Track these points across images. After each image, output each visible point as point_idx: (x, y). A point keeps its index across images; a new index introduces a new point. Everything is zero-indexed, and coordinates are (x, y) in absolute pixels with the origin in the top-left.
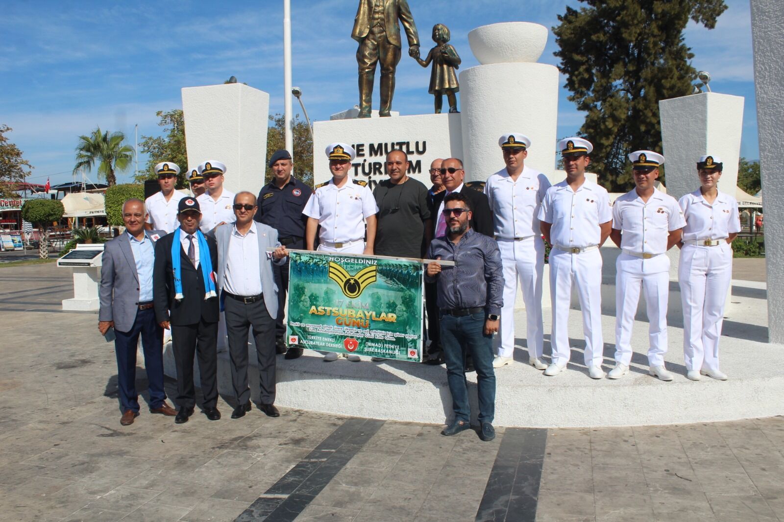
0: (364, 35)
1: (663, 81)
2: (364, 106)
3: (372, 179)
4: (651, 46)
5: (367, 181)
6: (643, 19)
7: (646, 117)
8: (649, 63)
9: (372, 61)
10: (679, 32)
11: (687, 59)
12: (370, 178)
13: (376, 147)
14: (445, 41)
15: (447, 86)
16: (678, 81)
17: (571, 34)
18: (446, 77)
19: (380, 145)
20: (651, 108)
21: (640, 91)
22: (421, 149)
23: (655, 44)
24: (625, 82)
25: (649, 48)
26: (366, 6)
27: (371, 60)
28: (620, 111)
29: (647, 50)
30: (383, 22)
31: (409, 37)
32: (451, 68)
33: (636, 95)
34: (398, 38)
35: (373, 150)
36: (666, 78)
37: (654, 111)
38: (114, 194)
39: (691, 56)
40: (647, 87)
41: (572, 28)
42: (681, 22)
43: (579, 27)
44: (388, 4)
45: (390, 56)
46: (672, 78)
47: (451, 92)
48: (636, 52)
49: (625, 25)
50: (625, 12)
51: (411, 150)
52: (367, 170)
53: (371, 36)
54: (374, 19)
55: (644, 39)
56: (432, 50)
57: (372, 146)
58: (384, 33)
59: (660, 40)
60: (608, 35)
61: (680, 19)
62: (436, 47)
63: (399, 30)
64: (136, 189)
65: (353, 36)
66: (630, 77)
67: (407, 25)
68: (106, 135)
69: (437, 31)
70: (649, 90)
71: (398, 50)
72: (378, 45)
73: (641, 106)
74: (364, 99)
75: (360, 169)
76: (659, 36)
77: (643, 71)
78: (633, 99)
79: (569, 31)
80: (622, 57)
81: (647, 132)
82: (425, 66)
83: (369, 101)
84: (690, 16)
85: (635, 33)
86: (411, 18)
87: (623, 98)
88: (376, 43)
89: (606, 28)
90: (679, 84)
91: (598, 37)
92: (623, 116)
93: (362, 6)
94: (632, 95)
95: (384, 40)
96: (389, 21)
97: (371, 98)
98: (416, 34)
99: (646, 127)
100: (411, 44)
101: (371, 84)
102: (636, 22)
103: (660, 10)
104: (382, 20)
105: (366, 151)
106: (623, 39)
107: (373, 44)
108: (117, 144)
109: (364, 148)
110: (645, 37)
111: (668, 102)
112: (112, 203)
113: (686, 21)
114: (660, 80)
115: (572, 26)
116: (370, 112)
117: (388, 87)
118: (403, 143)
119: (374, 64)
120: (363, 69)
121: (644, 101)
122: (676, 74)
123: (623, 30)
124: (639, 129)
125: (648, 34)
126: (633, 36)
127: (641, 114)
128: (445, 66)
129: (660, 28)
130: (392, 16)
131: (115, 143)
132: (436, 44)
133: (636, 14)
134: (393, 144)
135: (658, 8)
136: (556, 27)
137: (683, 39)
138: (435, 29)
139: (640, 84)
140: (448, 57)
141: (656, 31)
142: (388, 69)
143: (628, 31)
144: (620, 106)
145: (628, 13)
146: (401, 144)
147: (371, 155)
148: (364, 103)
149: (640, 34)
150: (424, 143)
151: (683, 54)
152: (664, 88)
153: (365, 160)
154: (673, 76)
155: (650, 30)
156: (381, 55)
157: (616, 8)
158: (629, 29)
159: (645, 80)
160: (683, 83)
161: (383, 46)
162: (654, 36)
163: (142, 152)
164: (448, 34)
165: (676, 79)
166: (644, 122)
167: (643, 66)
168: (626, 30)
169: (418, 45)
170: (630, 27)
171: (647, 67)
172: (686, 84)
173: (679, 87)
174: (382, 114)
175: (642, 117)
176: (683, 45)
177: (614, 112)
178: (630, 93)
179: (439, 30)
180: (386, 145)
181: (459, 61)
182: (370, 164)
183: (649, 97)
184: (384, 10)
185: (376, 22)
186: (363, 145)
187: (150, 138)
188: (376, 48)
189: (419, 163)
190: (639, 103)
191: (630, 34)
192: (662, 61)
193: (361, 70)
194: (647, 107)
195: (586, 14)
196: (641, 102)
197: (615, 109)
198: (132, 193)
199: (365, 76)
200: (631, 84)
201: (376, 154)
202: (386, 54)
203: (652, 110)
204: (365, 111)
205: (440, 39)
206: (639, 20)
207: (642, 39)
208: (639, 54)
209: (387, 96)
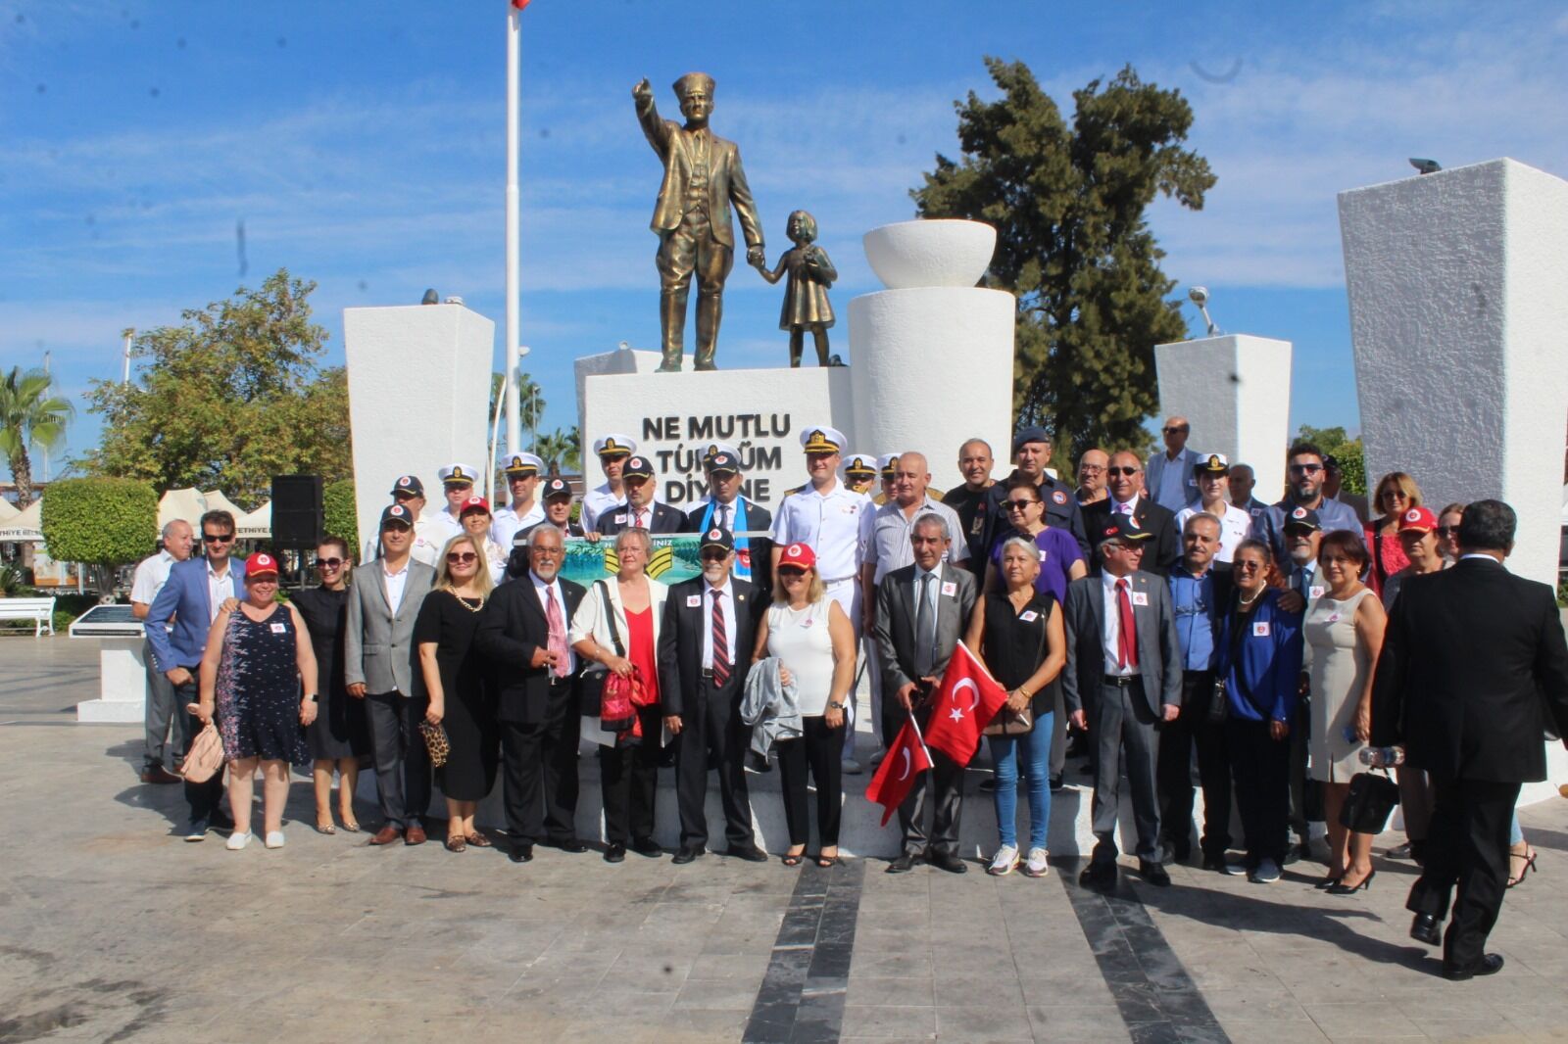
0: (674, 227)
1: (1113, 294)
2: (670, 350)
3: (693, 479)
4: (1089, 230)
5: (684, 483)
6: (1075, 182)
7: (1082, 358)
8: (1086, 262)
9: (686, 272)
10: (1140, 208)
11: (1152, 258)
12: (690, 476)
13: (701, 422)
14: (809, 239)
15: (815, 318)
16: (1139, 296)
17: (945, 203)
18: (813, 302)
19: (708, 421)
20: (1093, 343)
21: (1070, 311)
22: (781, 427)
23: (1097, 228)
24: (1043, 295)
25: (1085, 235)
26: (678, 176)
27: (683, 269)
28: (1035, 347)
29: (1082, 238)
30: (705, 205)
31: (746, 230)
32: (820, 287)
33: (1063, 320)
34: (730, 234)
35: (695, 428)
36: (1118, 289)
37: (1097, 348)
38: (63, 497)
39: (1160, 254)
40: (1084, 305)
41: (946, 192)
42: (1144, 192)
43: (959, 192)
44: (714, 174)
45: (716, 264)
46: (1127, 290)
47: (821, 330)
48: (1062, 241)
49: (1042, 190)
50: (1043, 168)
51: (763, 429)
52: (684, 463)
53: (685, 229)
54: (691, 198)
55: (1078, 217)
56: (787, 254)
57: (693, 422)
58: (708, 224)
59: (1106, 222)
60: (1011, 208)
61: (1142, 186)
62: (793, 249)
63: (730, 217)
64: (111, 487)
65: (653, 226)
66: (1051, 287)
67: (742, 209)
68: (13, 375)
69: (796, 223)
70: (1087, 309)
71: (728, 252)
72: (696, 244)
73: (1074, 339)
74: (670, 336)
75: (671, 461)
76: (1103, 213)
77: (1075, 276)
78: (1059, 327)
79: (940, 198)
80: (1039, 248)
81: (1085, 386)
82: (773, 281)
83: (679, 341)
84: (1157, 184)
85: (1062, 205)
86: (750, 199)
87: (1040, 323)
88: (693, 241)
89: (1009, 196)
90: (1141, 301)
91: (994, 211)
92: (1041, 358)
93: (670, 174)
94: (1056, 318)
95: (706, 235)
96: (715, 203)
97: (682, 336)
98: (758, 226)
99: (1083, 376)
100: (749, 243)
101: (681, 309)
102: (1062, 186)
103: (1107, 169)
104: (705, 200)
105: (683, 428)
106: (1040, 217)
107: (688, 242)
108: (35, 394)
109: (679, 424)
110: (1080, 213)
111: (1170, 348)
112: (60, 516)
113: (1152, 191)
114: (1107, 292)
115: (946, 189)
116: (680, 360)
117: (710, 317)
118: (750, 417)
119: (688, 277)
120: (671, 285)
121: (1080, 331)
122: (1136, 281)
123: (1040, 200)
124: (1070, 381)
125: (1084, 209)
126: (1056, 211)
127: (1074, 353)
128: (811, 284)
129: (1107, 200)
130: (722, 192)
131: (31, 391)
132: (793, 245)
133: (1062, 171)
134: (731, 419)
135: (1104, 164)
136: (917, 190)
137: (1146, 224)
138: (792, 219)
139: (1070, 299)
140: (818, 268)
141: (1099, 206)
142: (712, 286)
143: (1049, 202)
144: (1036, 339)
145: (1049, 170)
146: (745, 419)
147: (691, 436)
148: (671, 344)
149: (1069, 209)
150: (787, 418)
151: (1147, 249)
152: (1116, 307)
153: (681, 446)
154: (1129, 285)
155: (1087, 202)
156: (701, 261)
157: (1027, 159)
158: (1049, 198)
159: (1081, 291)
160: (1149, 299)
161: (702, 246)
162: (1095, 214)
163: (91, 411)
164: (815, 229)
165: (1135, 292)
166: (1079, 368)
167: (1075, 268)
168: (1046, 200)
169: (762, 245)
170: (1052, 195)
171: (1082, 268)
172: (1153, 301)
173: (1141, 307)
174: (699, 366)
175: (1076, 359)
176: (1149, 232)
177: (1026, 349)
178: (1054, 314)
179: (799, 221)
180: (719, 419)
181: (834, 276)
182: (690, 453)
183: (1087, 324)
184: (708, 184)
185: (693, 204)
186: (676, 419)
187: (108, 384)
188: (693, 249)
189: (777, 452)
190: (1069, 333)
191: (1052, 208)
192: (1110, 259)
193: (666, 285)
194: (1084, 340)
195: (973, 168)
196: (1074, 331)
197: (1027, 344)
198: (103, 496)
199: (672, 297)
200: (1054, 299)
201: (701, 435)
202: (709, 261)
203: (1093, 347)
204: (672, 359)
205: (798, 234)
206: (1069, 183)
207: (1075, 217)
208: (1068, 244)
209: (710, 333)
